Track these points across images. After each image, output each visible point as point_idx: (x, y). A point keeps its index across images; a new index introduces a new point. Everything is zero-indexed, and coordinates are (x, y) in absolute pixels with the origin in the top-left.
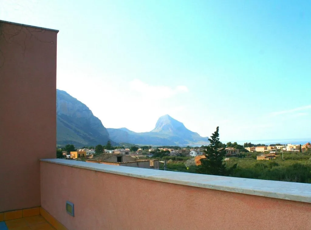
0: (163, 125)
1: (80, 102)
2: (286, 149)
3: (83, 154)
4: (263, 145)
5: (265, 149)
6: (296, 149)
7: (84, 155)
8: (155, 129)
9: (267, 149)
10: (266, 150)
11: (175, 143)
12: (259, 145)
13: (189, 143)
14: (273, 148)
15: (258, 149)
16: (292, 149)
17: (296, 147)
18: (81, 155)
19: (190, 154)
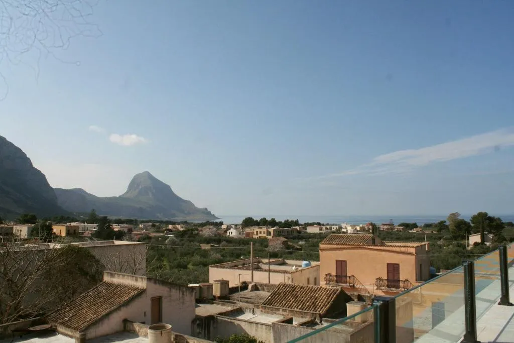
0: (140, 187)
1: (12, 145)
2: (347, 230)
3: (75, 230)
4: (319, 224)
5: (320, 230)
6: (359, 231)
7: (76, 232)
8: (127, 192)
9: (322, 230)
10: (321, 232)
11: (158, 215)
12: (312, 225)
13: (177, 217)
14: (328, 229)
15: (310, 230)
16: (356, 231)
17: (360, 227)
18: (72, 231)
19: (228, 234)
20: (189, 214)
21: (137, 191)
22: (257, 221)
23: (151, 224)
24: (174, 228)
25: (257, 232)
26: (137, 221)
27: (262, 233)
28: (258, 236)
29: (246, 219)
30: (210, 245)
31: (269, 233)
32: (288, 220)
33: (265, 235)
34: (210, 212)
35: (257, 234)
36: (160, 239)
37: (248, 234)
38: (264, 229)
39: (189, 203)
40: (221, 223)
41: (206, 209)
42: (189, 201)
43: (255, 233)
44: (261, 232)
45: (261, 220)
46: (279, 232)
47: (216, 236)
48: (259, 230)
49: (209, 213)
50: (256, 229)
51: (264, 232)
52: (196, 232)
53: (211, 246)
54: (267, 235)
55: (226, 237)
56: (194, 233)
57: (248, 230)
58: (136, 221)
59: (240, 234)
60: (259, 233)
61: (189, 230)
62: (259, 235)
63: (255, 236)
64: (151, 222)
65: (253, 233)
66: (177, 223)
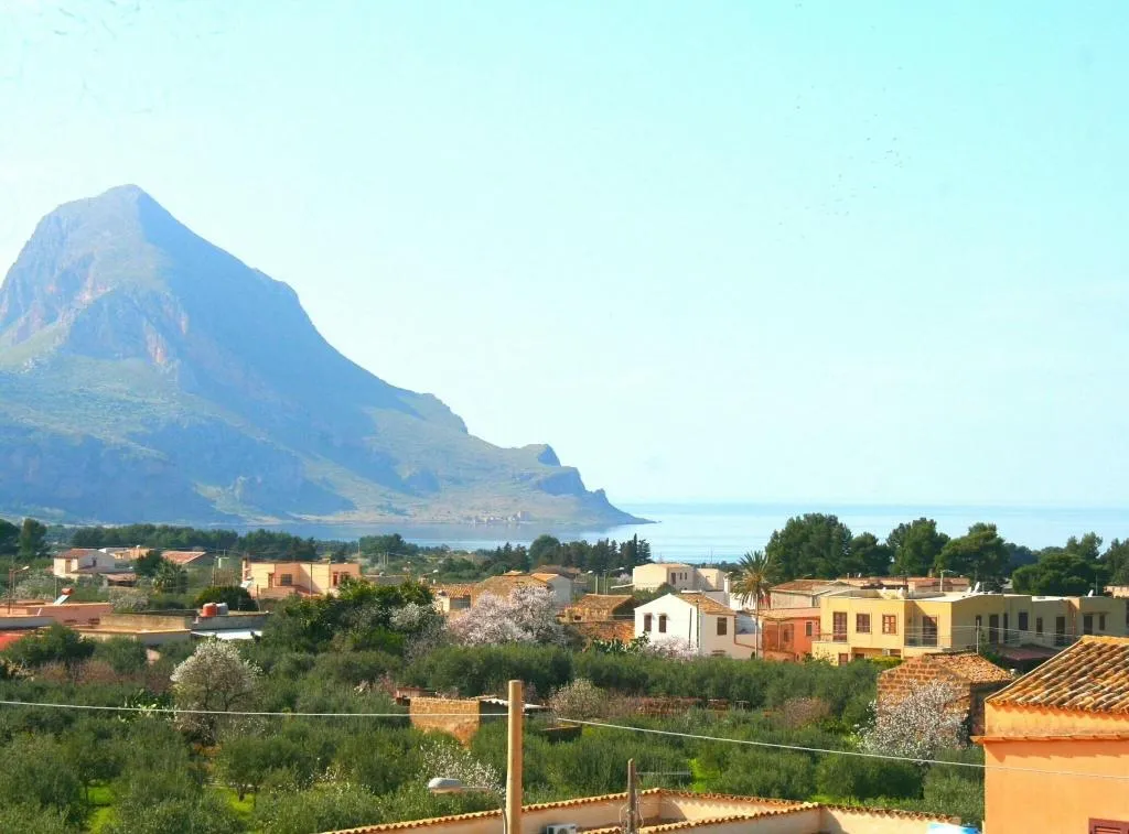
0: (86, 297)
11: (210, 490)
13: (348, 506)
19: (639, 630)
20: (427, 484)
21: (63, 323)
22: (868, 541)
23: (137, 552)
24: (287, 580)
25: (840, 618)
26: (43, 530)
27: (876, 623)
28: (845, 648)
29: (794, 527)
30: (473, 702)
31: (923, 628)
32: (1092, 541)
33: (895, 641)
34: (573, 475)
35: (840, 637)
36: (153, 656)
37: (779, 635)
38: (890, 601)
39: (427, 410)
40: (637, 554)
41: (548, 455)
42: (429, 398)
43: (827, 625)
44: (863, 622)
45: (901, 534)
46: (994, 620)
47: (544, 640)
48: (853, 607)
49: (569, 481)
50: (834, 599)
51: (889, 622)
52: (413, 610)
53: (484, 706)
54: (911, 642)
55: (617, 649)
56: (397, 616)
57: (789, 604)
58: (35, 529)
59: (722, 629)
60: (852, 623)
61: (363, 598)
62: (857, 640)
63: (827, 650)
64: (143, 544)
65: (811, 626)
66: (322, 547)
